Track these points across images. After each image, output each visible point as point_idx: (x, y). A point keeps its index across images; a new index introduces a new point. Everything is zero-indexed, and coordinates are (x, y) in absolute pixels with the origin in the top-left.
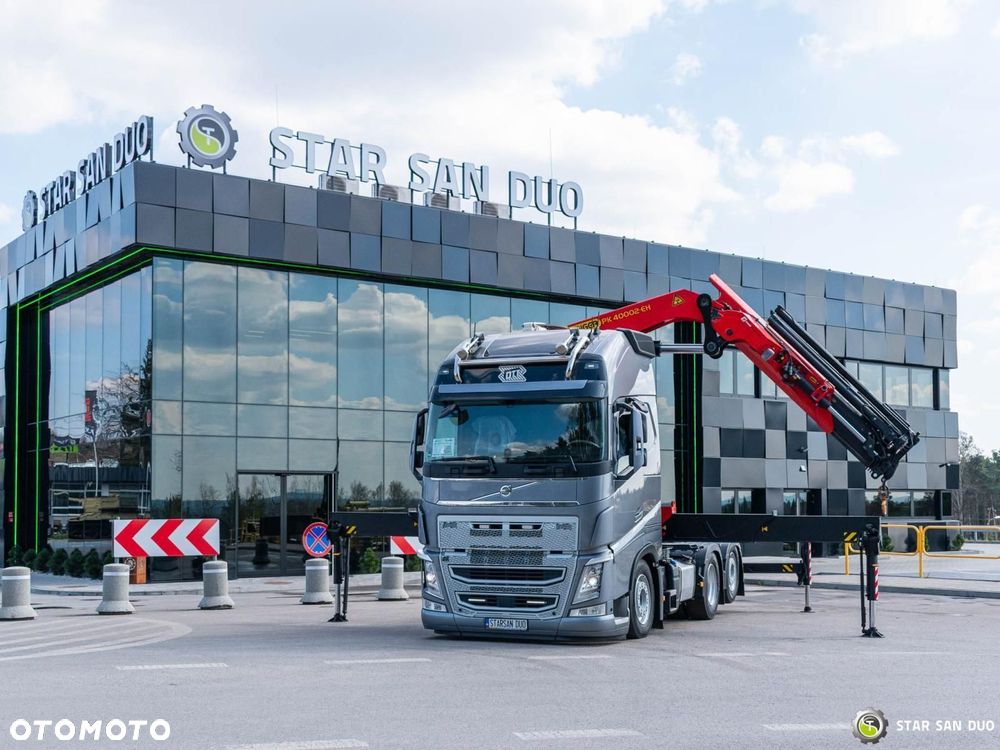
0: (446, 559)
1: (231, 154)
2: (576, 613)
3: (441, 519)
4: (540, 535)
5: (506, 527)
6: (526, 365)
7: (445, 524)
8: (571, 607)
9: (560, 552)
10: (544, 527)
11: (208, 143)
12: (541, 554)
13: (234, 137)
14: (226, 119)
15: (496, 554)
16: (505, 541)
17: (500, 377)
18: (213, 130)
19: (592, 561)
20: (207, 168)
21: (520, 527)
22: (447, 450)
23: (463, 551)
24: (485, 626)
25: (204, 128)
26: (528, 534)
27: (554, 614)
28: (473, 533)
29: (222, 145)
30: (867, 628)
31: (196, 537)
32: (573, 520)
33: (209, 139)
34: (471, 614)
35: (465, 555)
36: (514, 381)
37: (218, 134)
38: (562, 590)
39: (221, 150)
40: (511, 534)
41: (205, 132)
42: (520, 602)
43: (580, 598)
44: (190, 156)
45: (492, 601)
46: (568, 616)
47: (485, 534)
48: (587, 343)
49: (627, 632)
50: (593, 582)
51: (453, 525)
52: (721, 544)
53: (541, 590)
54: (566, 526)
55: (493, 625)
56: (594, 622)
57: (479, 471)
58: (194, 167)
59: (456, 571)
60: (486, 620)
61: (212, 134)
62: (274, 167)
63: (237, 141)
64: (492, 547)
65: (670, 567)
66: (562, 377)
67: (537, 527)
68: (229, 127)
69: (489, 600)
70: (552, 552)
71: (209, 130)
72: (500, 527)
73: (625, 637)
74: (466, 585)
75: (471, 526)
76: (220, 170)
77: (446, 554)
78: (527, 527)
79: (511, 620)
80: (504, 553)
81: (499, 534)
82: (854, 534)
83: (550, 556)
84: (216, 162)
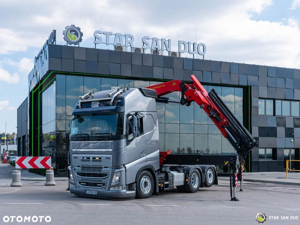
0: (75, 169)
1: (81, 40)
2: (111, 189)
3: (74, 155)
4: (101, 161)
5: (91, 158)
6: (100, 101)
7: (74, 157)
8: (110, 186)
9: (107, 167)
10: (102, 159)
11: (73, 37)
12: (102, 168)
13: (82, 34)
14: (79, 29)
15: (89, 168)
16: (91, 164)
17: (92, 106)
18: (75, 33)
19: (117, 171)
20: (73, 45)
21: (95, 158)
22: (76, 131)
23: (79, 167)
24: (85, 193)
25: (72, 32)
26: (97, 161)
27: (105, 189)
28: (82, 160)
29: (78, 38)
30: (233, 197)
31: (43, 162)
32: (110, 156)
33: (73, 36)
34: (81, 188)
35: (80, 168)
36: (95, 107)
37: (76, 34)
38: (107, 181)
39: (77, 39)
40: (93, 161)
41: (72, 34)
42: (95, 185)
43: (113, 184)
44: (67, 42)
45: (88, 184)
46: (109, 190)
47: (85, 161)
49: (135, 196)
50: (117, 178)
51: (76, 157)
52: (201, 165)
53: (101, 181)
54: (109, 158)
55: (88, 192)
56: (118, 192)
57: (84, 139)
58: (69, 45)
59: (78, 174)
60: (86, 190)
61: (74, 34)
62: (95, 44)
63: (83, 36)
64: (87, 165)
65: (168, 174)
66: (109, 105)
67: (100, 158)
68: (80, 32)
69: (87, 184)
70: (105, 167)
71: (73, 33)
72: (89, 158)
73: (134, 198)
74: (80, 178)
75: (82, 158)
76: (77, 46)
77: (75, 168)
78: (97, 158)
79: (93, 191)
80: (91, 167)
81: (89, 161)
82: (228, 162)
83: (104, 169)
84: (76, 43)
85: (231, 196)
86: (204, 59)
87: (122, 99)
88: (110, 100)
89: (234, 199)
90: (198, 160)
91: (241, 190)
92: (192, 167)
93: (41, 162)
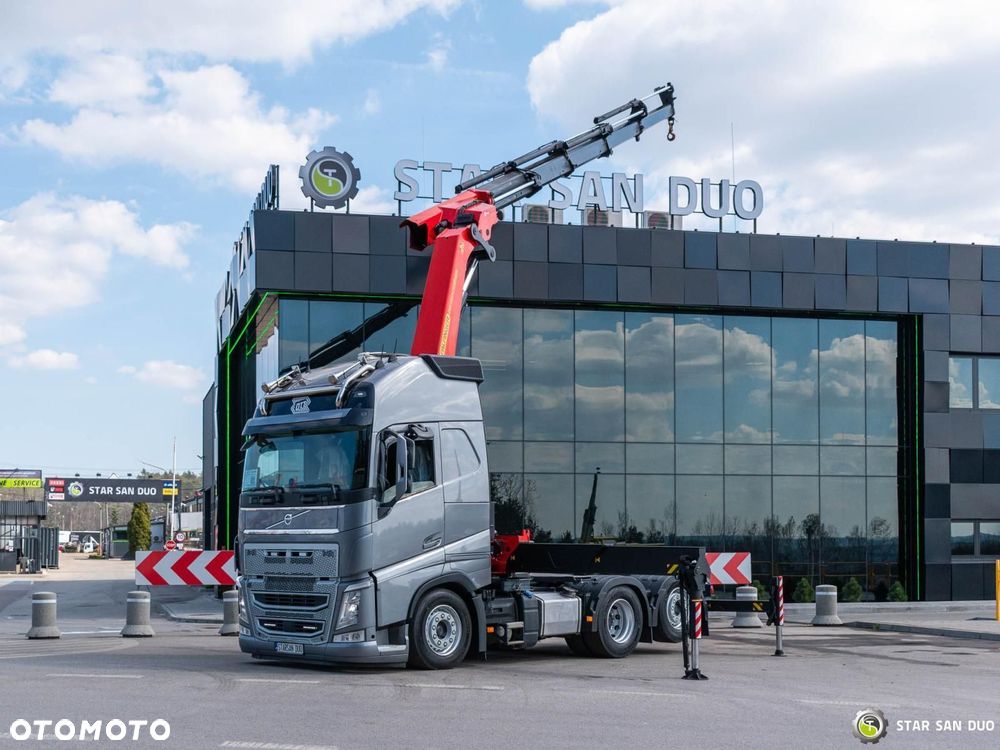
0: (249, 585)
1: (353, 192)
2: (338, 639)
3: (247, 546)
4: (310, 561)
5: (288, 555)
6: (312, 396)
7: (248, 552)
8: (335, 632)
9: (327, 579)
10: (315, 556)
11: (330, 185)
12: (313, 580)
13: (356, 175)
14: (348, 158)
15: (284, 580)
16: (288, 569)
17: (292, 408)
18: (335, 171)
19: (350, 588)
20: (330, 209)
21: (298, 554)
22: (252, 479)
23: (261, 577)
24: (275, 650)
25: (325, 170)
26: (303, 561)
27: (322, 639)
28: (268, 560)
29: (344, 185)
30: (690, 669)
32: (334, 547)
33: (331, 180)
34: (267, 636)
35: (262, 581)
36: (301, 412)
37: (340, 175)
38: (326, 617)
39: (343, 190)
40: (293, 561)
41: (327, 174)
42: (298, 627)
43: (341, 625)
44: (312, 199)
45: (280, 626)
46: (332, 642)
47: (274, 561)
48: (370, 371)
49: (406, 660)
50: (353, 608)
51: (253, 552)
52: (642, 576)
53: (312, 616)
54: (330, 553)
55: (280, 648)
56: (356, 647)
57: (269, 500)
58: (317, 209)
59: (258, 597)
60: (276, 643)
61: (334, 175)
62: (400, 201)
63: (359, 179)
64: (280, 573)
65: (521, 598)
66: (332, 406)
67: (309, 554)
68: (351, 166)
69: (278, 625)
70: (322, 579)
71: (330, 171)
72: (284, 554)
73: (404, 665)
74: (263, 609)
75: (266, 554)
76: (343, 210)
77: (250, 581)
78: (303, 555)
79: (292, 646)
80: (288, 579)
81: (283, 561)
82: (675, 566)
83: (319, 583)
84: (338, 203)
85: (686, 665)
86: (758, 233)
87: (369, 389)
88: (335, 393)
89: (693, 675)
90: (598, 560)
91: (778, 653)
92: (608, 580)
93: (209, 568)
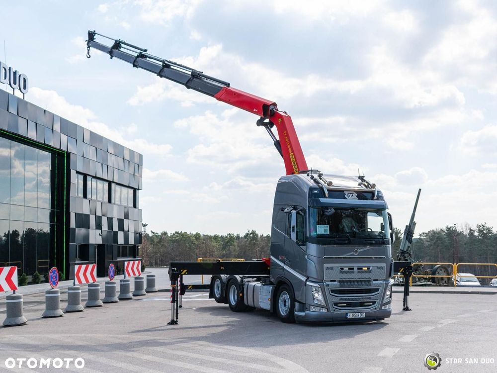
0: (328, 285)
2: (383, 308)
3: (326, 265)
4: (370, 272)
5: (356, 269)
7: (328, 268)
8: (382, 305)
9: (377, 280)
10: (372, 269)
12: (370, 281)
15: (350, 282)
16: (355, 276)
17: (346, 197)
21: (361, 269)
23: (335, 281)
24: (346, 317)
26: (365, 272)
27: (376, 309)
28: (341, 272)
30: (405, 307)
32: (383, 265)
34: (340, 312)
35: (336, 283)
38: (379, 297)
40: (359, 272)
42: (362, 304)
43: (385, 301)
45: (349, 305)
46: (381, 309)
47: (346, 272)
51: (332, 268)
53: (371, 298)
54: (381, 268)
55: (350, 316)
59: (333, 291)
60: (347, 314)
64: (350, 278)
67: (369, 268)
69: (347, 305)
70: (374, 280)
72: (353, 269)
74: (338, 298)
75: (340, 269)
77: (328, 283)
78: (365, 269)
79: (359, 314)
80: (356, 281)
81: (353, 272)
83: (374, 282)
89: (406, 309)
